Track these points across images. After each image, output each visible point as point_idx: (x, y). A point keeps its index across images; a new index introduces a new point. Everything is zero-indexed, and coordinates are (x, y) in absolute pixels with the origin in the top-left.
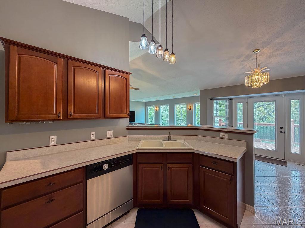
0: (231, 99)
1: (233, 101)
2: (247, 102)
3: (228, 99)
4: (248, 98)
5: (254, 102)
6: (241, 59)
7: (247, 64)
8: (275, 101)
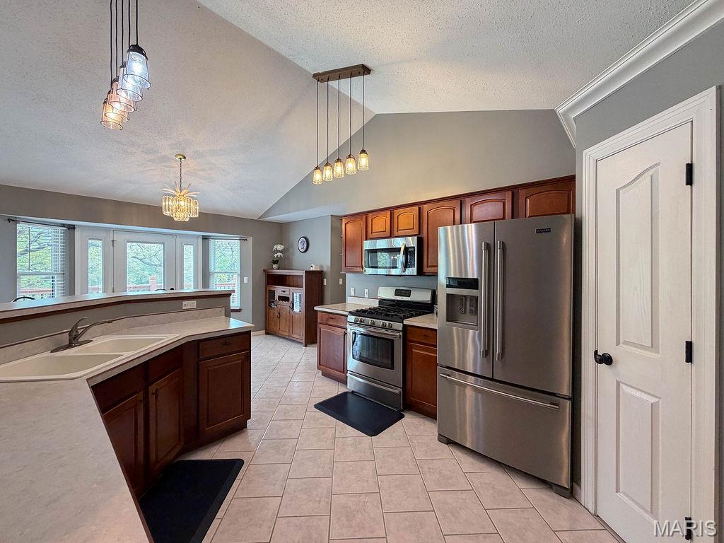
0: (72, 228)
1: (77, 233)
2: (113, 241)
3: (63, 225)
4: (114, 230)
5: (128, 242)
6: (150, 157)
7: (153, 168)
8: (164, 243)
